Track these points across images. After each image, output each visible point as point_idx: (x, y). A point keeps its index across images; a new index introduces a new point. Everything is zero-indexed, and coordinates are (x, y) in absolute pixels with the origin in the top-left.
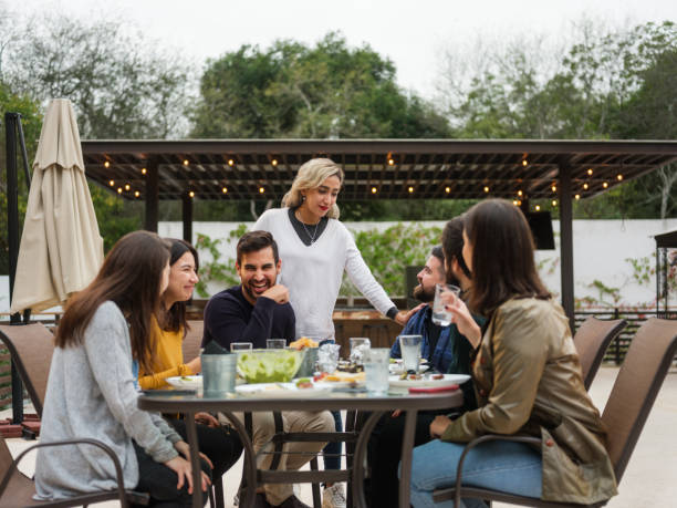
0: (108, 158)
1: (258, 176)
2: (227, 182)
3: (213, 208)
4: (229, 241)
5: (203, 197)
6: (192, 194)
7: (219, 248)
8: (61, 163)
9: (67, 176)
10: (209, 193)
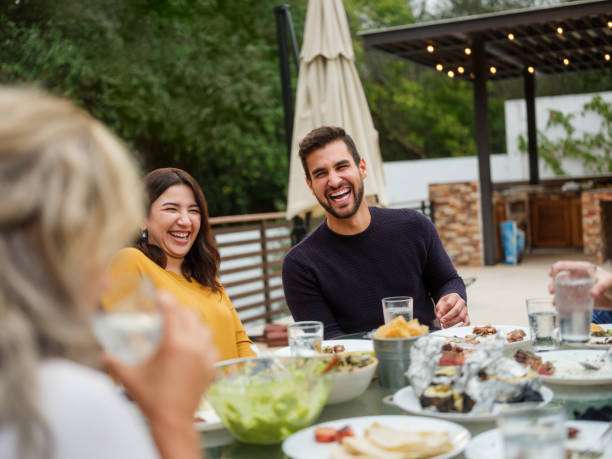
0: (430, 42)
1: (598, 42)
2: (568, 53)
3: (587, 79)
4: (583, 114)
5: (546, 72)
6: (531, 70)
7: (573, 123)
8: (326, 54)
9: (333, 67)
10: (551, 66)
